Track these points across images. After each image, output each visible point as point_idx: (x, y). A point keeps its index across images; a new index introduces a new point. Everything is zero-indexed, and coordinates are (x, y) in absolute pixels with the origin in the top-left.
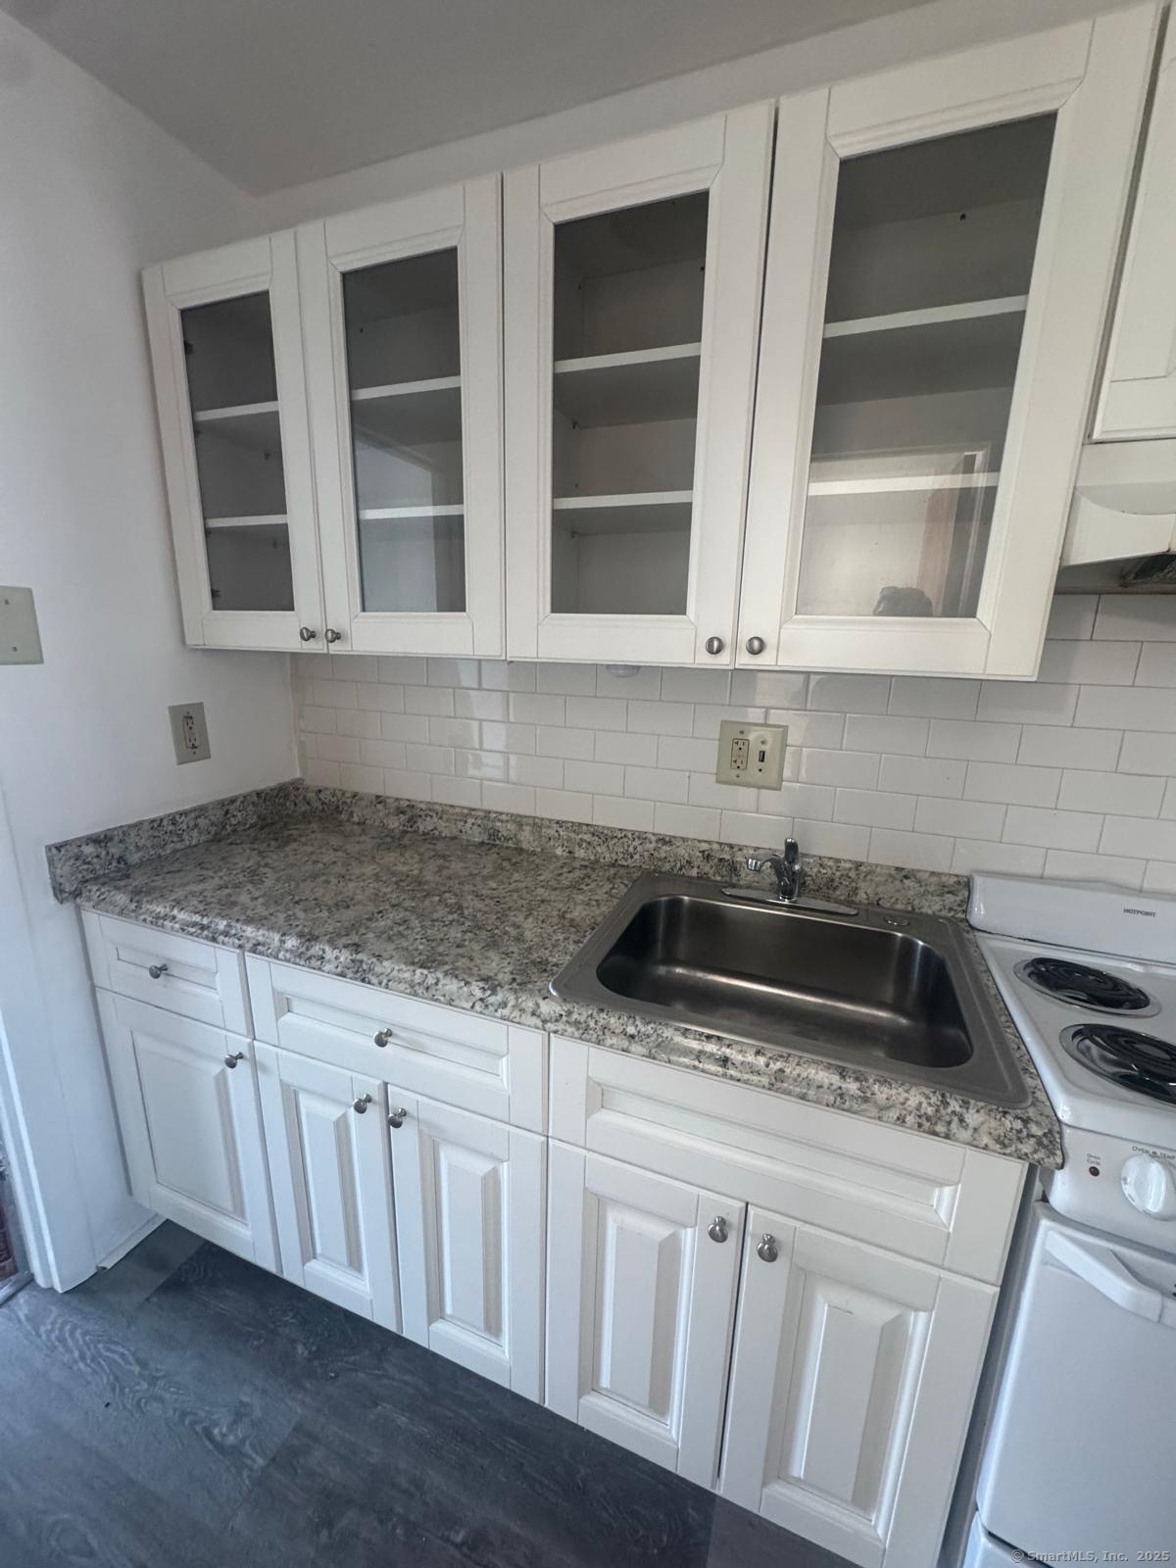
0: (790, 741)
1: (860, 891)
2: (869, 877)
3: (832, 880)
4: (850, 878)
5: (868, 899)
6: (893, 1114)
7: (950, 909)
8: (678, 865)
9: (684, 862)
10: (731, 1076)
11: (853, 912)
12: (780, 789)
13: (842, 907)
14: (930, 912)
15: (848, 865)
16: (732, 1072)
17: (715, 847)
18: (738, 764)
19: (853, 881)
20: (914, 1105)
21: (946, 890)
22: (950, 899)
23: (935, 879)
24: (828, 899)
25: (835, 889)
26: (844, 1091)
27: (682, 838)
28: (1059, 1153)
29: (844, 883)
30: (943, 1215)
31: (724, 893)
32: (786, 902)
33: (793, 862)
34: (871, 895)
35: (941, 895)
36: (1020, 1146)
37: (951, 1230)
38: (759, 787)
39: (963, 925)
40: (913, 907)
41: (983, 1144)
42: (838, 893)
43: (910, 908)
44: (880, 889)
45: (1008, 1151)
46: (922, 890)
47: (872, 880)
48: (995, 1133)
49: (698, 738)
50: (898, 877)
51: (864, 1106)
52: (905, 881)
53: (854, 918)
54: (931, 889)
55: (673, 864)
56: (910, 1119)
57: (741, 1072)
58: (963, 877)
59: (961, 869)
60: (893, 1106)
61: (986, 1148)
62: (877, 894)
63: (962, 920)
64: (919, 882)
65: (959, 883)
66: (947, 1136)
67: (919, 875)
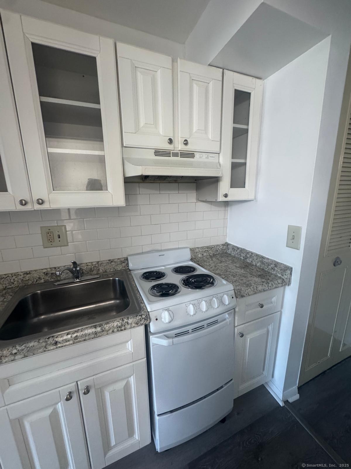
0: (67, 230)
1: (100, 270)
2: (102, 265)
3: (91, 269)
4: (96, 267)
5: (103, 271)
6: (111, 331)
7: (124, 267)
8: (35, 280)
9: (37, 279)
10: (59, 347)
11: (98, 276)
12: (68, 246)
13: (95, 276)
14: (120, 269)
15: (95, 263)
16: (59, 345)
17: (49, 270)
18: (51, 240)
19: (97, 267)
20: (116, 325)
21: (122, 262)
22: (123, 264)
23: (119, 260)
24: (91, 275)
25: (93, 271)
26: (96, 332)
27: (35, 270)
28: (149, 319)
29: (95, 269)
30: (130, 349)
31: (55, 285)
32: (78, 280)
33: (76, 268)
34: (104, 270)
35: (121, 264)
36: (141, 322)
37: (132, 351)
38: (61, 246)
39: (128, 270)
40: (115, 270)
41: (133, 326)
42: (94, 272)
43: (114, 270)
44: (105, 267)
45: (139, 325)
46: (116, 264)
47: (103, 265)
48: (135, 322)
49: (32, 234)
50: (109, 263)
51: (103, 333)
52: (112, 263)
53: (99, 279)
54: (119, 263)
55: (33, 280)
56: (115, 330)
57: (62, 344)
58: (125, 258)
59: (125, 256)
60: (111, 329)
61: (134, 327)
62: (105, 269)
63: (127, 269)
64: (115, 262)
65: (125, 259)
66: (125, 329)
67: (115, 260)
